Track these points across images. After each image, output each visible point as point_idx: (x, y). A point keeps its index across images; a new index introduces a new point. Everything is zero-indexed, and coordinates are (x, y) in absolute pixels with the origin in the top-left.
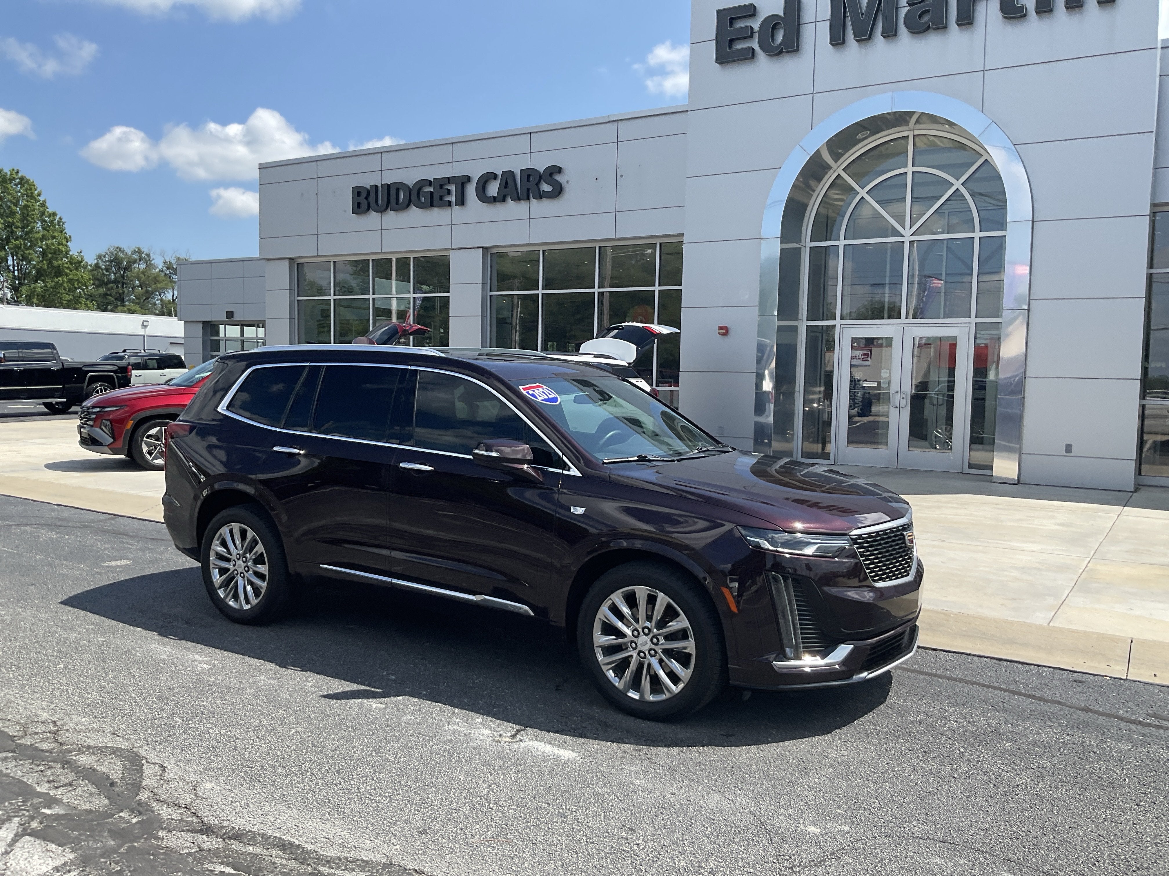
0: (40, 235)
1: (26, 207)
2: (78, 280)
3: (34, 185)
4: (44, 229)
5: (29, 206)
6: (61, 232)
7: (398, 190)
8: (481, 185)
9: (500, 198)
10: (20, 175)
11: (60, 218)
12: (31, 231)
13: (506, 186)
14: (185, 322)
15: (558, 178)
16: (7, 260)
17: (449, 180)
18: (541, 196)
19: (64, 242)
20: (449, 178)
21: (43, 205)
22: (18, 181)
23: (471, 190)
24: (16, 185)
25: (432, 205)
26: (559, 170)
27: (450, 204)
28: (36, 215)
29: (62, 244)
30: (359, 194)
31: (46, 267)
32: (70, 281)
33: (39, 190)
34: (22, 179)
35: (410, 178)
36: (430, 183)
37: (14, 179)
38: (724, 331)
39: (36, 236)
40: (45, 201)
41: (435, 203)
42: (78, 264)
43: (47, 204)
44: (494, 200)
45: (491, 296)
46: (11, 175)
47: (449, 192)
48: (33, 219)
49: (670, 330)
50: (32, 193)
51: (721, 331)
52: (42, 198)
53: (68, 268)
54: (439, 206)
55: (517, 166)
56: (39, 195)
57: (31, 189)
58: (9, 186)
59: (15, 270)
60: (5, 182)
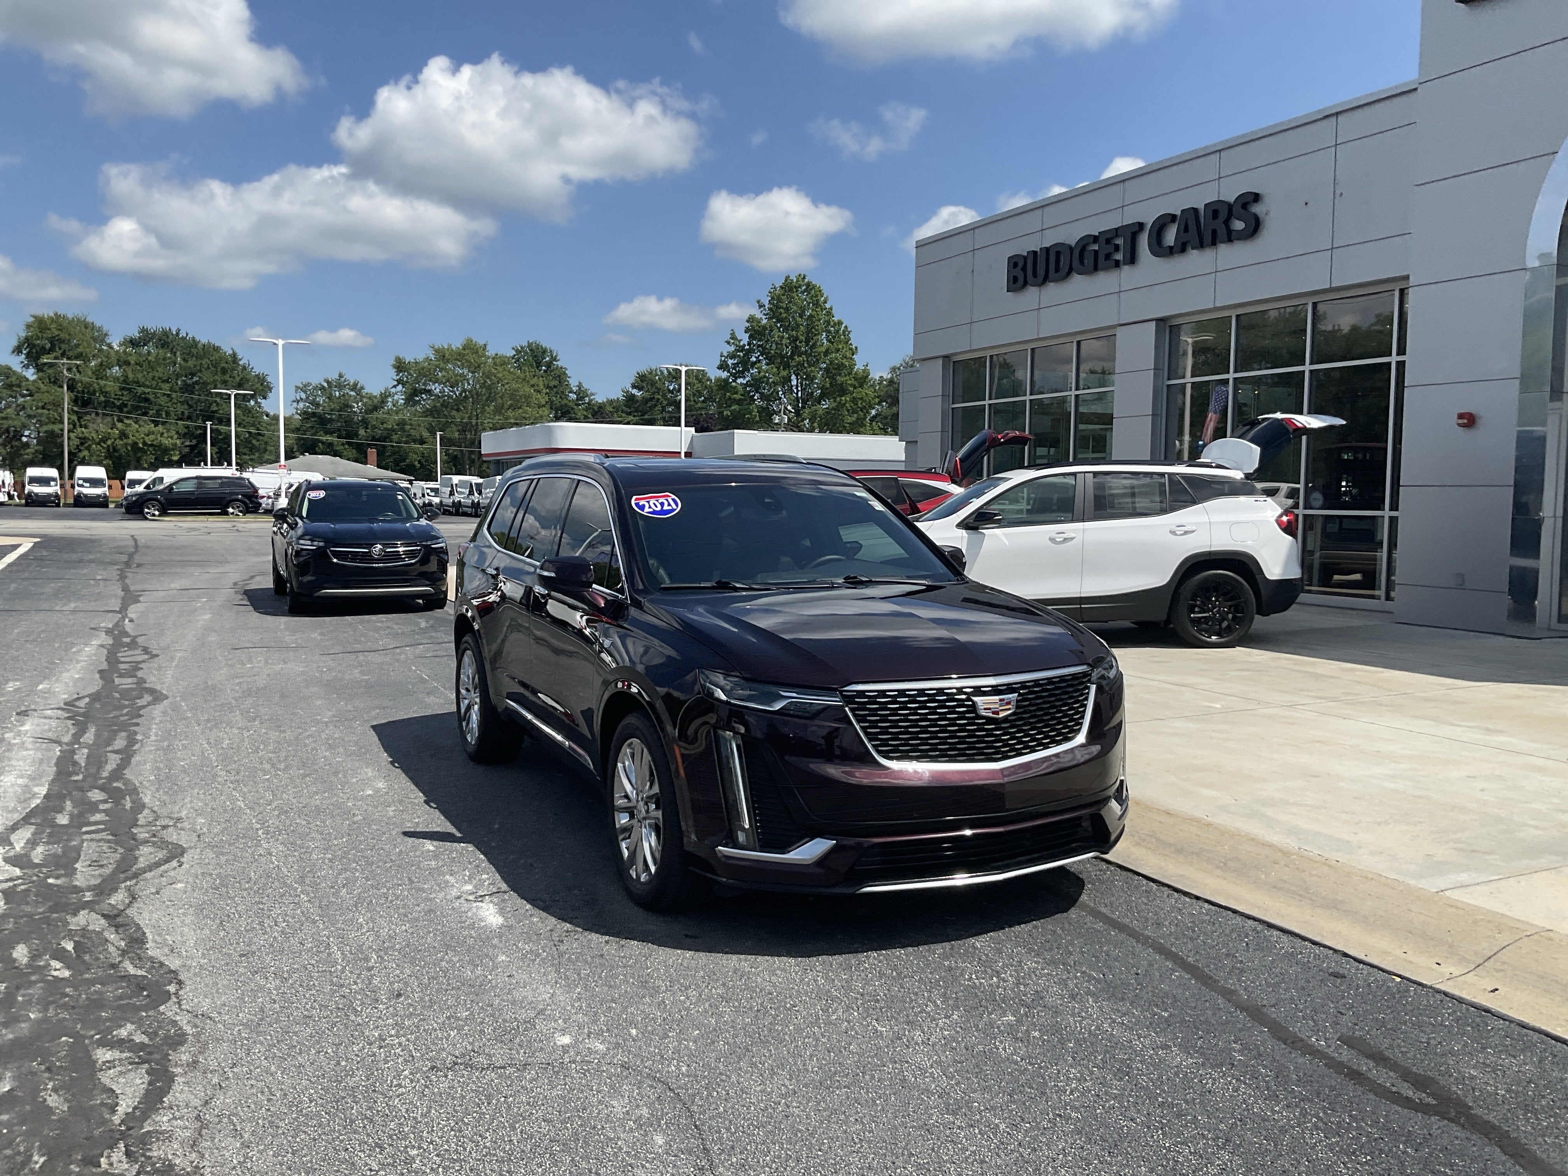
0: (823, 349)
1: (811, 316)
2: (861, 399)
3: (820, 291)
4: (829, 341)
5: (814, 317)
6: (847, 343)
7: (1058, 254)
8: (1155, 235)
9: (1181, 248)
10: (806, 280)
11: (846, 327)
12: (814, 345)
13: (1186, 230)
14: (907, 443)
15: (1257, 209)
16: (790, 381)
17: (1117, 232)
18: (1231, 237)
19: (848, 355)
20: (1116, 229)
21: (829, 313)
22: (804, 288)
23: (1144, 240)
24: (802, 293)
25: (1096, 269)
26: (1256, 197)
27: (1117, 264)
28: (821, 325)
29: (846, 357)
30: (1015, 265)
31: (828, 385)
32: (854, 400)
33: (825, 296)
34: (808, 285)
35: (1072, 235)
36: (1095, 239)
37: (800, 286)
38: (1465, 421)
39: (819, 350)
40: (831, 309)
41: (1100, 265)
42: (863, 379)
43: (833, 312)
44: (1171, 252)
45: (1168, 386)
46: (797, 281)
47: (1117, 248)
48: (817, 330)
49: (1325, 421)
50: (817, 300)
51: (1461, 421)
52: (828, 306)
53: (851, 385)
54: (1106, 269)
55: (1199, 199)
56: (825, 302)
57: (817, 296)
58: (794, 295)
59: (798, 391)
60: (791, 290)
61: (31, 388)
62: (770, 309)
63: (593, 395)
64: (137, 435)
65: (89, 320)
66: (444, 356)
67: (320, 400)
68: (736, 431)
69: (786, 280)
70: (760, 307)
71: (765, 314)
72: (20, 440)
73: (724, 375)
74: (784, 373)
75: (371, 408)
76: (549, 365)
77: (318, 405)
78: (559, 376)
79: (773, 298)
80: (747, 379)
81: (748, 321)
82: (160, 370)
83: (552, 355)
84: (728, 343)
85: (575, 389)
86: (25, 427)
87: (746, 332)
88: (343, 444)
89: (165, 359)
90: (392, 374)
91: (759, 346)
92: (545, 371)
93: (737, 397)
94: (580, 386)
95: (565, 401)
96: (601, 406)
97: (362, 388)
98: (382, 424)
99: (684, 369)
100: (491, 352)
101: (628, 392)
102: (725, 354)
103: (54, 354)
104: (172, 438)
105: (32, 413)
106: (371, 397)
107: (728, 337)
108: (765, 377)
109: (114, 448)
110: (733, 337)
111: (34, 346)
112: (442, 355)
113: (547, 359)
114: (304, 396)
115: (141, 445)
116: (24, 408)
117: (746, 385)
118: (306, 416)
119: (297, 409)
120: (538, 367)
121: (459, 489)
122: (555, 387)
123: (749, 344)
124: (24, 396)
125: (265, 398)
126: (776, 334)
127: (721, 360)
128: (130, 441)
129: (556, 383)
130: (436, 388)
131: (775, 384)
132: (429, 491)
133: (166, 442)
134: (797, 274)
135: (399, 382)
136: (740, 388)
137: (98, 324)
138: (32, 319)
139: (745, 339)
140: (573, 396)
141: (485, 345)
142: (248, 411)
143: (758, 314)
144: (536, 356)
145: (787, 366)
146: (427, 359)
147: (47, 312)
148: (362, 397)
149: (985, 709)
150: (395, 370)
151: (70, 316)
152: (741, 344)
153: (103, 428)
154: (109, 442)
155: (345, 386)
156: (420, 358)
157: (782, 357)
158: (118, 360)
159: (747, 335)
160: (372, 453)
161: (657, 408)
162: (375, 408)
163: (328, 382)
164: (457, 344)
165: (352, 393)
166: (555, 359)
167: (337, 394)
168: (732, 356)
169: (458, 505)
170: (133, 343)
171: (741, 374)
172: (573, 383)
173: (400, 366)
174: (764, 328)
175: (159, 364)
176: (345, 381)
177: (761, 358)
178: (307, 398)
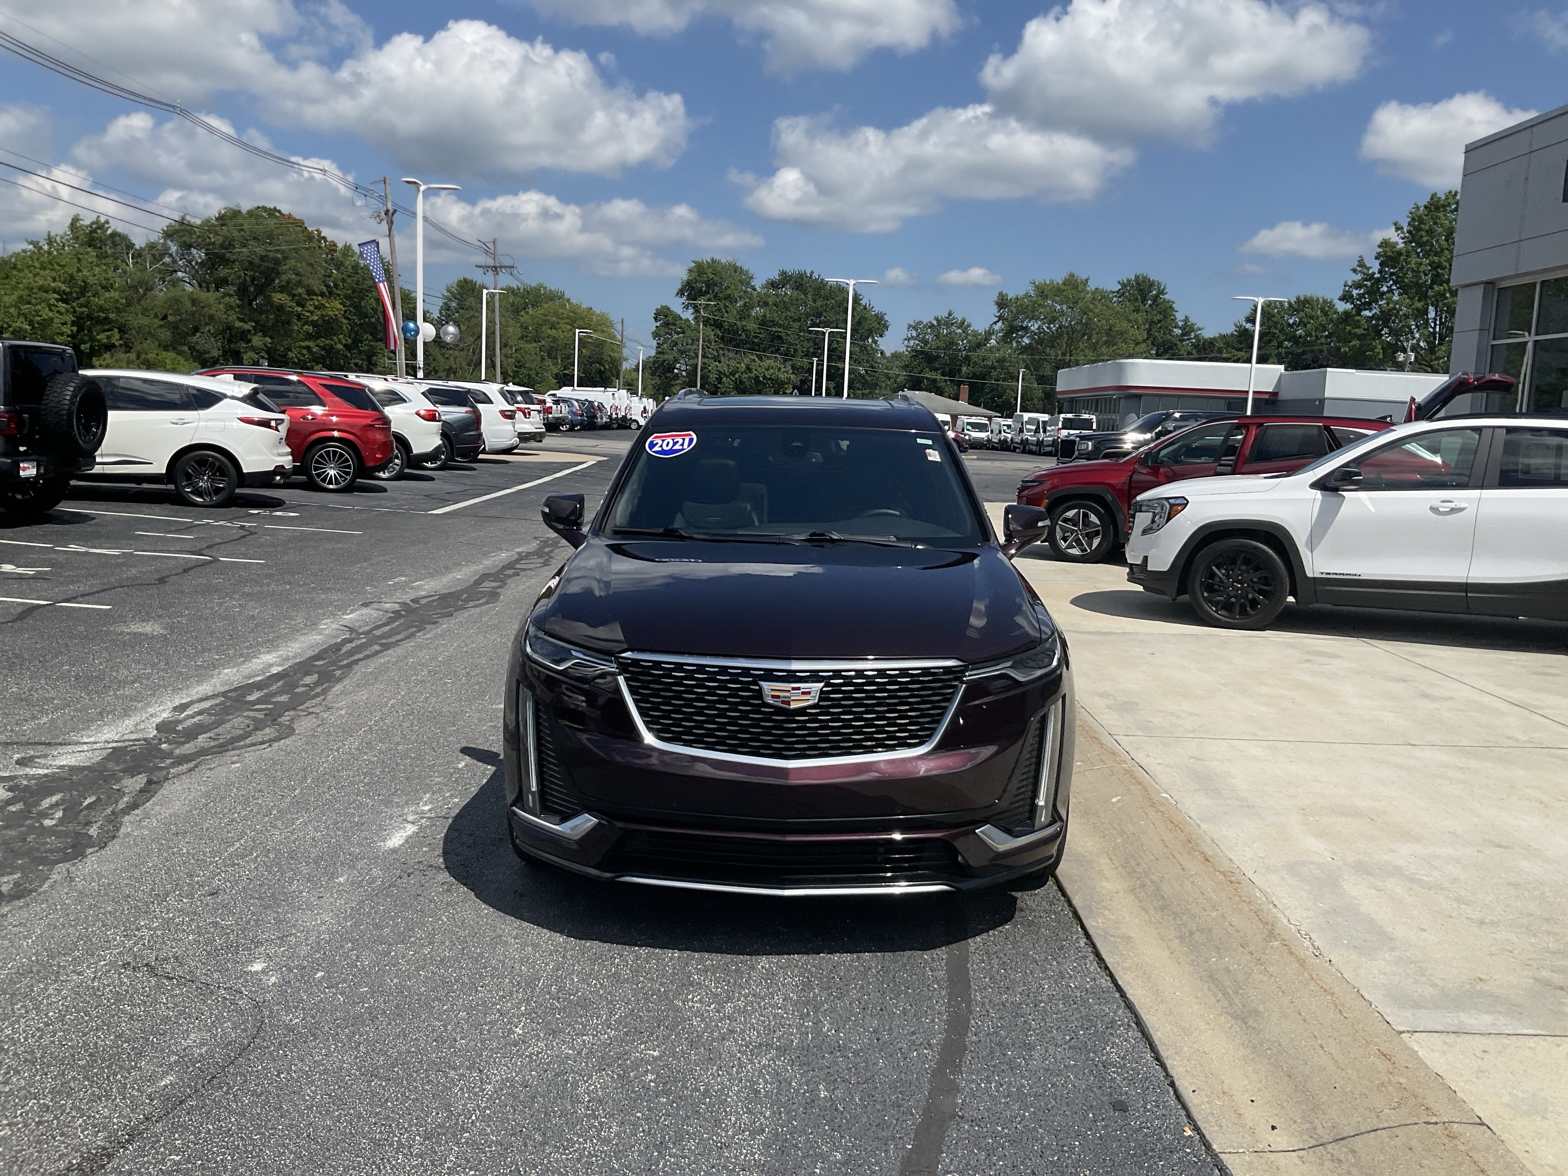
16: (1427, 313)
22: (1453, 206)
24: (1451, 212)
37: (1449, 205)
46: (1446, 199)
58: (1441, 215)
59: (1435, 325)
60: (1437, 209)
61: (683, 326)
62: (1409, 232)
63: (1200, 329)
64: (759, 369)
65: (739, 264)
66: (1043, 293)
67: (929, 337)
68: (1329, 369)
69: (1432, 198)
70: (1397, 229)
71: (1403, 238)
72: (673, 372)
73: (1349, 306)
74: (1419, 305)
75: (974, 345)
76: (1155, 299)
77: (926, 342)
78: (1165, 310)
79: (1413, 219)
80: (1374, 311)
81: (1379, 246)
82: (792, 310)
83: (1159, 288)
84: (1354, 271)
85: (1180, 324)
86: (676, 361)
87: (1376, 258)
88: (946, 381)
89: (797, 300)
90: (995, 309)
91: (1392, 274)
92: (1150, 306)
93: (1359, 331)
94: (1186, 319)
95: (1169, 337)
96: (1211, 342)
97: (969, 326)
98: (983, 361)
99: (1261, 301)
100: (1092, 286)
101: (1241, 326)
102: (1350, 283)
103: (708, 296)
104: (787, 372)
105: (682, 348)
106: (975, 334)
107: (1355, 264)
108: (1394, 308)
109: (741, 381)
110: (1361, 264)
111: (693, 288)
112: (1043, 291)
113: (1154, 292)
114: (914, 334)
115: (761, 379)
116: (676, 344)
117: (1373, 317)
118: (916, 354)
119: (907, 347)
120: (1142, 302)
121: (1028, 426)
122: (1160, 321)
123: (1380, 272)
124: (678, 333)
125: (881, 336)
126: (1414, 260)
127: (1344, 291)
128: (753, 375)
129: (1159, 317)
130: (1034, 326)
131: (1406, 316)
132: (1005, 428)
133: (783, 376)
134: (1447, 191)
135: (1000, 318)
136: (1363, 322)
137: (745, 268)
138: (694, 264)
139: (1375, 267)
140: (1178, 332)
141: (1087, 280)
142: (863, 349)
143: (1393, 236)
144: (1141, 290)
145: (1424, 297)
146: (1027, 296)
147: (707, 258)
148: (967, 334)
149: (773, 697)
150: (996, 307)
151: (723, 261)
152: (1370, 272)
153: (733, 363)
154: (737, 376)
155: (952, 324)
156: (1021, 293)
157: (1418, 285)
158: (759, 302)
159: (1378, 262)
160: (965, 389)
161: (1272, 344)
162: (979, 345)
163: (937, 319)
164: (1059, 279)
165: (959, 331)
166: (1162, 292)
167: (945, 331)
168: (1358, 285)
169: (1024, 443)
170: (773, 285)
171: (1368, 306)
172: (1180, 317)
173: (1002, 303)
174: (1400, 253)
175: (792, 304)
176: (954, 319)
177: (1394, 287)
178: (918, 336)
